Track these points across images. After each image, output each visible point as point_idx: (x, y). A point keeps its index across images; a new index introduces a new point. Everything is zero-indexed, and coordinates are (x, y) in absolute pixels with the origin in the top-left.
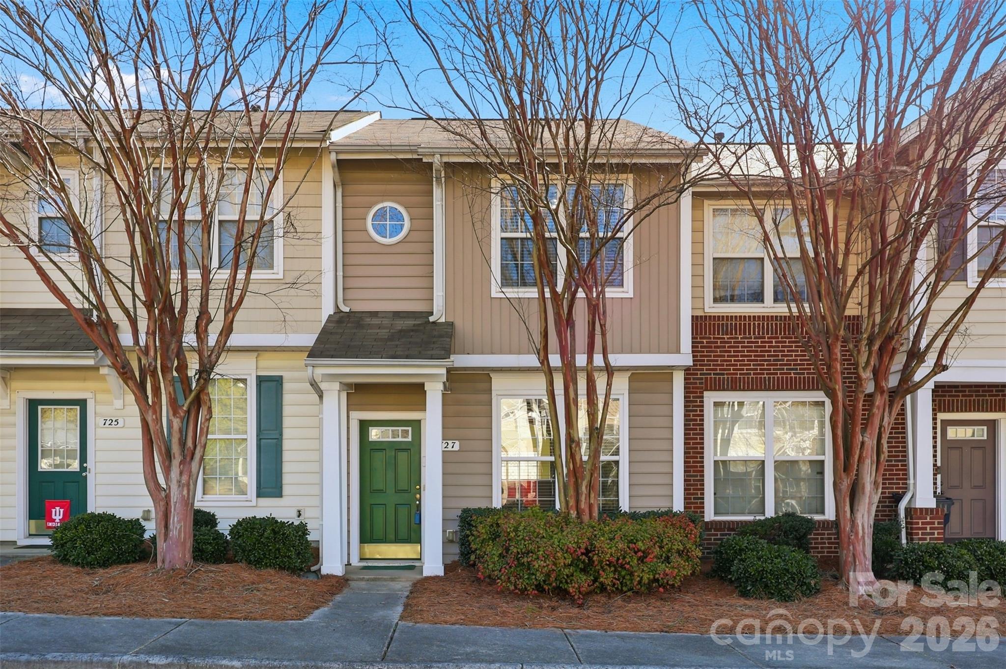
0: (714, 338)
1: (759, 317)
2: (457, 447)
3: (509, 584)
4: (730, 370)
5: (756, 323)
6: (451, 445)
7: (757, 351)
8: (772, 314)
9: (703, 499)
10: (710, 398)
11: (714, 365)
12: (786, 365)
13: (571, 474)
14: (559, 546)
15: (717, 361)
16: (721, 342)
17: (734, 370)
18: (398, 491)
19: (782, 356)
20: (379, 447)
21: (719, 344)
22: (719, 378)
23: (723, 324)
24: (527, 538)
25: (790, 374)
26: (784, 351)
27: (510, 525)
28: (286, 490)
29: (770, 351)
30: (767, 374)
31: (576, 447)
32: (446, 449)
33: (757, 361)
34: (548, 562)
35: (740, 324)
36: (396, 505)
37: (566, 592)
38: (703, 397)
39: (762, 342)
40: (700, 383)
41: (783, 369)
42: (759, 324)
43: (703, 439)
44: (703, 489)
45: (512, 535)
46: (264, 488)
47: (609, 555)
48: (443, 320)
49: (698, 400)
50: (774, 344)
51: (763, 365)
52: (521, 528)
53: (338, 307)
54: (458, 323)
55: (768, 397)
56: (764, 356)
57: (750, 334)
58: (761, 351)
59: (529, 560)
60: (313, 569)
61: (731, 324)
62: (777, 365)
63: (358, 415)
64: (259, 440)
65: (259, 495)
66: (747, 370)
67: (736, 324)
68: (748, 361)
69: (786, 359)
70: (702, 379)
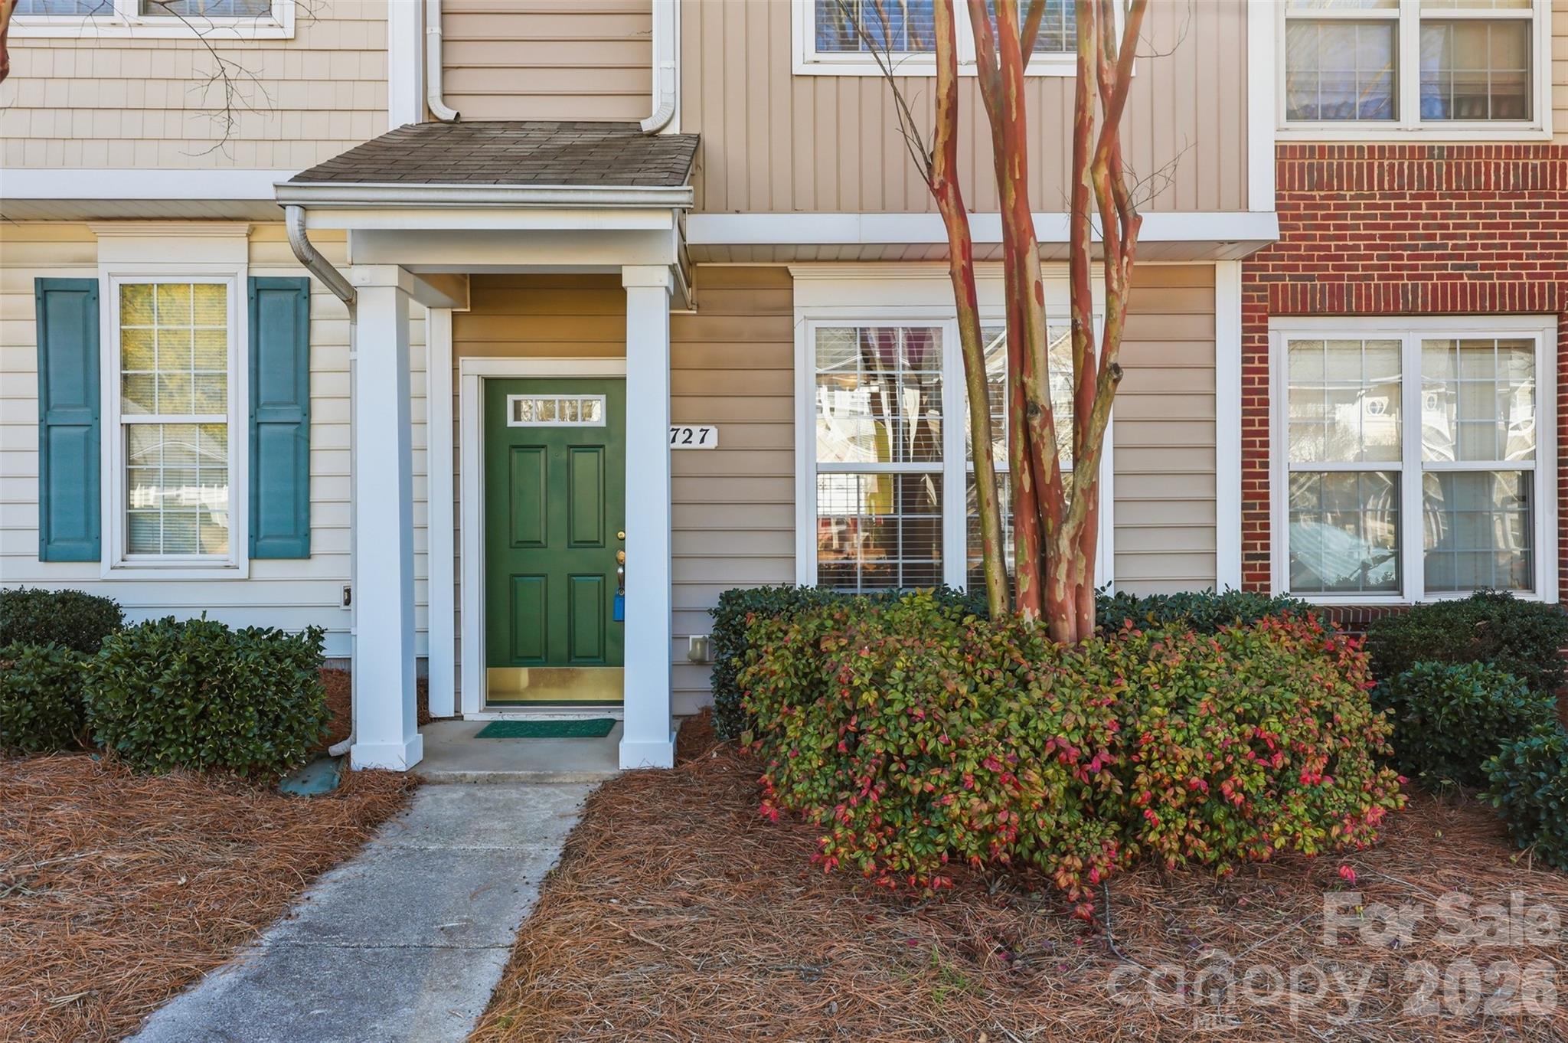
0: (1291, 197)
1: (1392, 149)
2: (712, 441)
3: (858, 853)
4: (1326, 268)
5: (1386, 163)
6: (697, 435)
7: (1386, 227)
8: (1422, 144)
9: (1267, 557)
10: (1282, 331)
11: (1290, 257)
12: (1451, 257)
13: (1027, 505)
14: (1025, 740)
15: (1298, 248)
16: (1306, 207)
17: (1335, 268)
18: (575, 544)
19: (1444, 237)
20: (530, 443)
21: (1302, 212)
22: (1304, 287)
23: (1311, 165)
24: (918, 711)
25: (1461, 277)
26: (1446, 227)
27: (862, 664)
28: (320, 541)
29: (1416, 226)
30: (1410, 277)
31: (1042, 427)
32: (687, 446)
33: (1386, 247)
34: (993, 799)
35: (1350, 165)
36: (570, 576)
37: (1046, 880)
38: (1265, 329)
39: (1397, 207)
40: (1261, 299)
41: (1445, 267)
42: (1392, 166)
43: (1265, 423)
44: (1267, 536)
45: (869, 697)
46: (265, 537)
47: (1183, 767)
48: (674, 129)
49: (1257, 336)
50: (1424, 211)
51: (1401, 257)
52: (897, 675)
53: (430, 110)
54: (712, 140)
55: (1408, 330)
56: (1402, 237)
57: (1371, 187)
58: (1397, 227)
59: (929, 786)
60: (336, 749)
61: (1330, 165)
62: (1430, 257)
63: (478, 366)
64: (255, 426)
65: (254, 554)
66: (1365, 268)
67: (1340, 166)
68: (1367, 247)
69: (1450, 243)
70: (1263, 288)
